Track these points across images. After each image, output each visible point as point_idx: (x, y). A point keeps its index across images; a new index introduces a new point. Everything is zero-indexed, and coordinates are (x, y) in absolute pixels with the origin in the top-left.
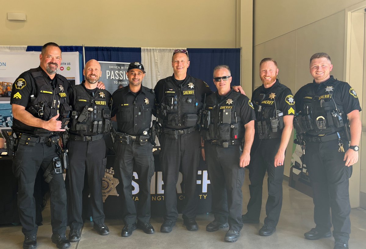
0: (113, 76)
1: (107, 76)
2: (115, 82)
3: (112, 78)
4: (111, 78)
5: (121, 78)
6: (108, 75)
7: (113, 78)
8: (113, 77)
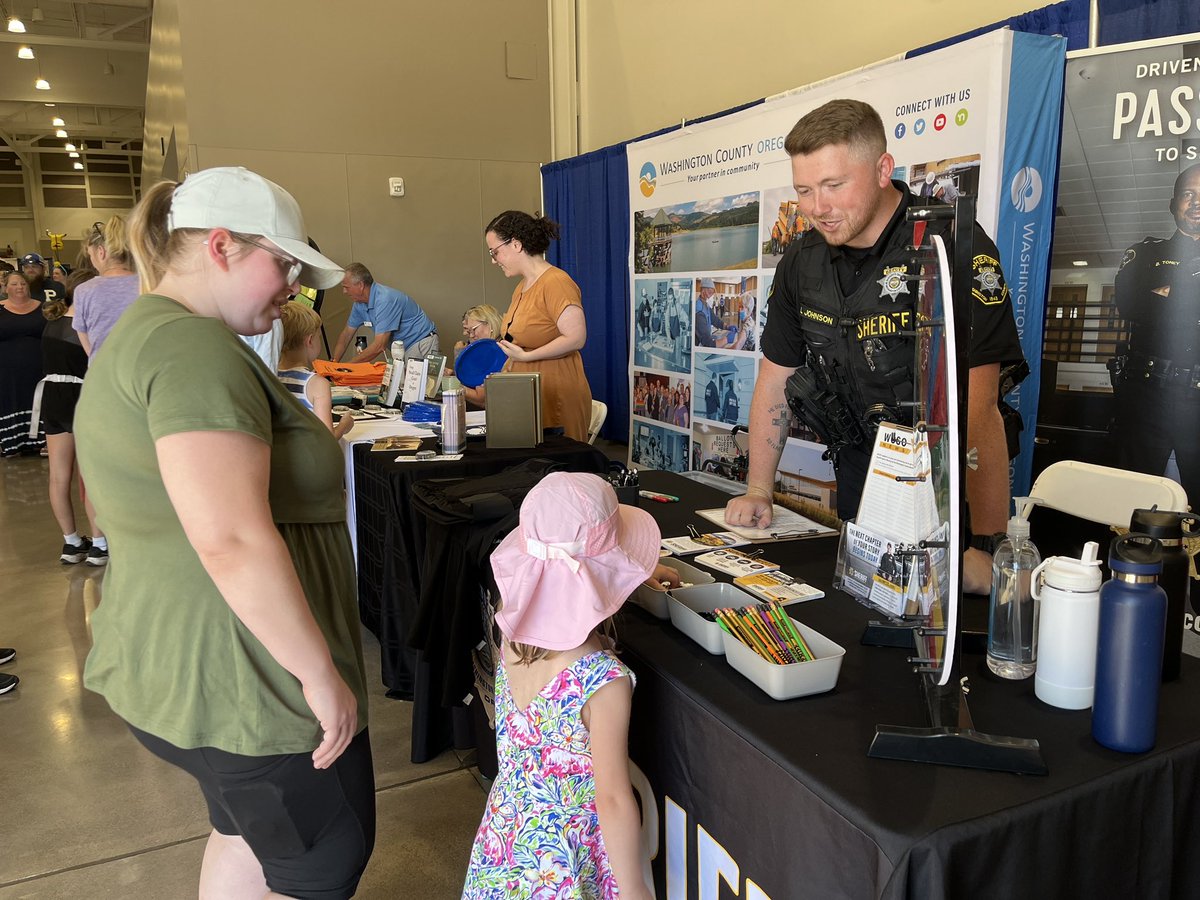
0: (1151, 121)
1: (1119, 121)
2: (1160, 151)
3: (1144, 127)
4: (1141, 134)
5: (1180, 124)
6: (1125, 113)
7: (1150, 134)
8: (1150, 127)
